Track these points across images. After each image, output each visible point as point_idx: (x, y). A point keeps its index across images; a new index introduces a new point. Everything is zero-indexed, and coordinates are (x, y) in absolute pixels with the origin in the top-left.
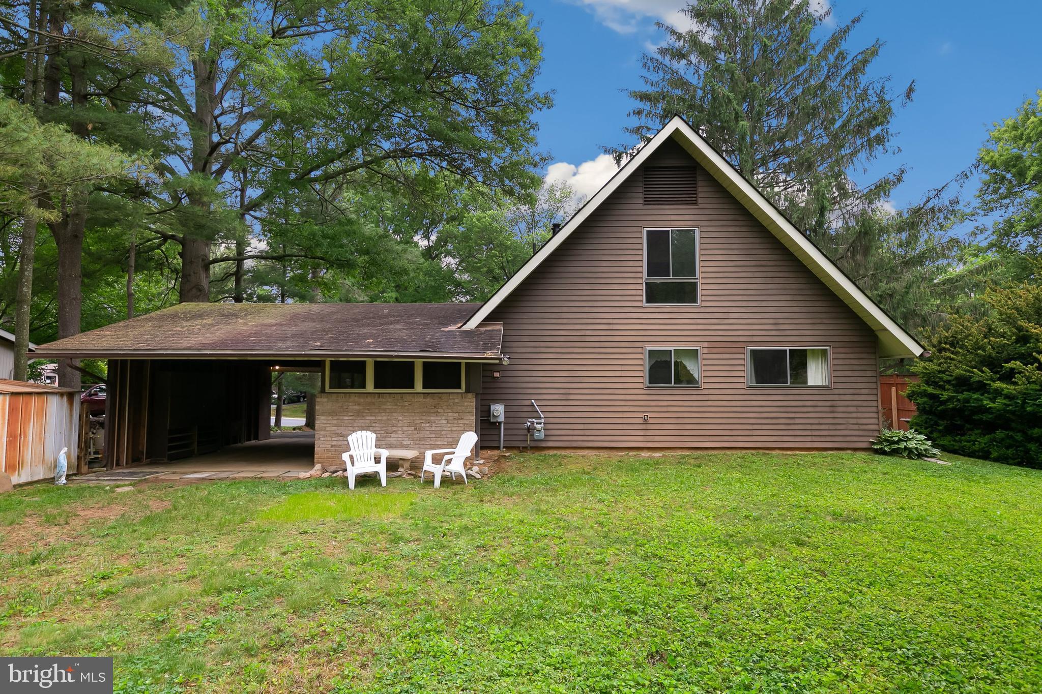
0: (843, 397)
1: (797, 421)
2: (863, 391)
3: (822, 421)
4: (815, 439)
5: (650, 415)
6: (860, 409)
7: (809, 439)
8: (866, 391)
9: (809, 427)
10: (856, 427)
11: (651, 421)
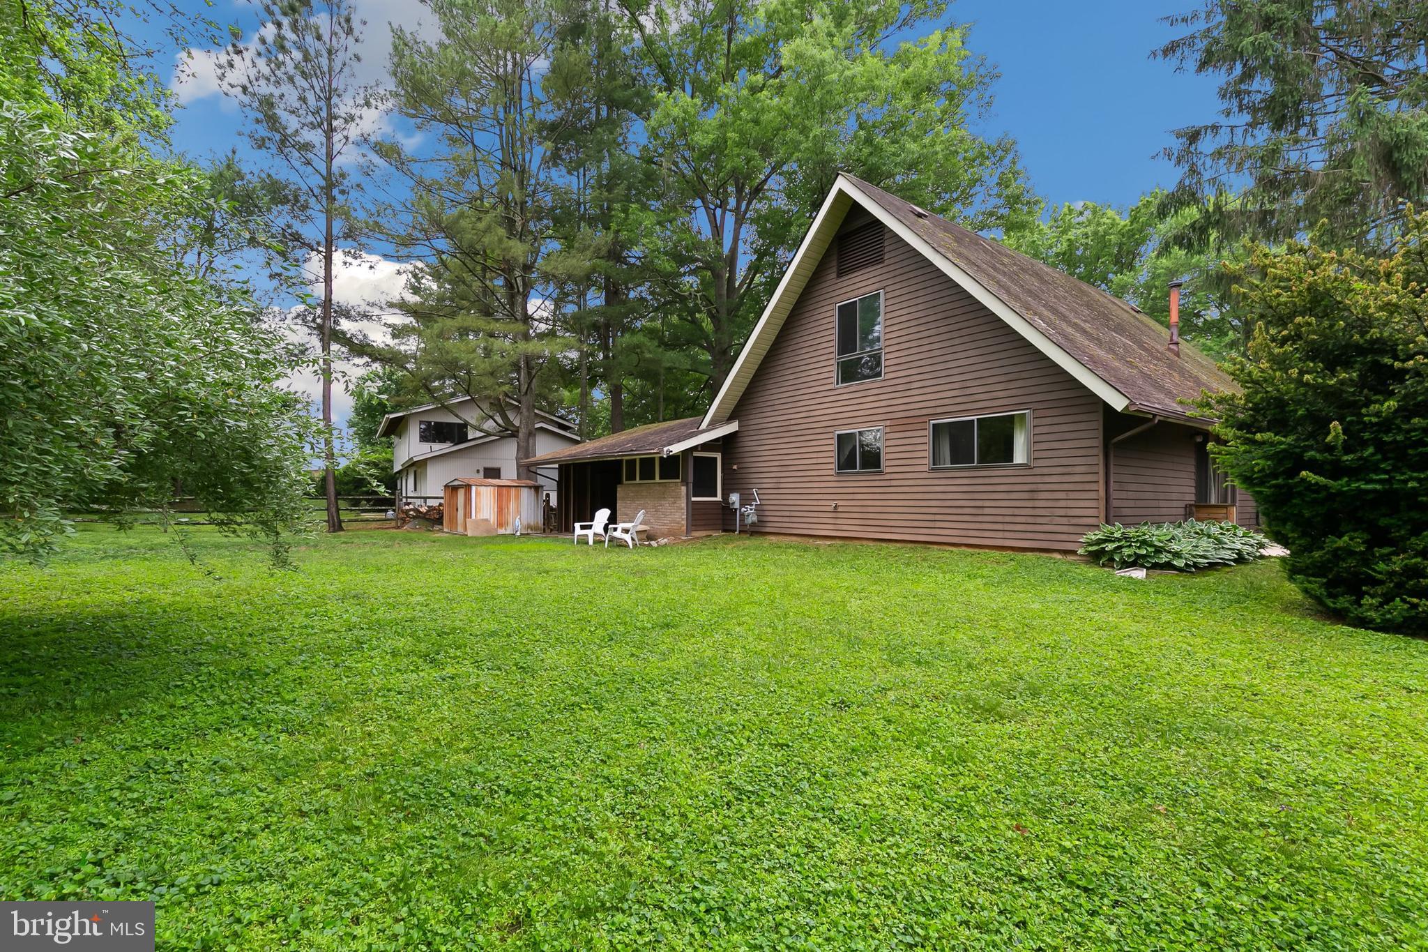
0: (1047, 479)
1: (987, 511)
2: (1077, 469)
3: (1017, 512)
4: (1008, 535)
5: (840, 503)
6: (1072, 495)
7: (1000, 535)
8: (1083, 469)
9: (1000, 519)
10: (1065, 521)
11: (840, 509)
